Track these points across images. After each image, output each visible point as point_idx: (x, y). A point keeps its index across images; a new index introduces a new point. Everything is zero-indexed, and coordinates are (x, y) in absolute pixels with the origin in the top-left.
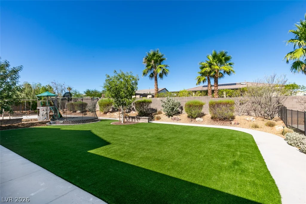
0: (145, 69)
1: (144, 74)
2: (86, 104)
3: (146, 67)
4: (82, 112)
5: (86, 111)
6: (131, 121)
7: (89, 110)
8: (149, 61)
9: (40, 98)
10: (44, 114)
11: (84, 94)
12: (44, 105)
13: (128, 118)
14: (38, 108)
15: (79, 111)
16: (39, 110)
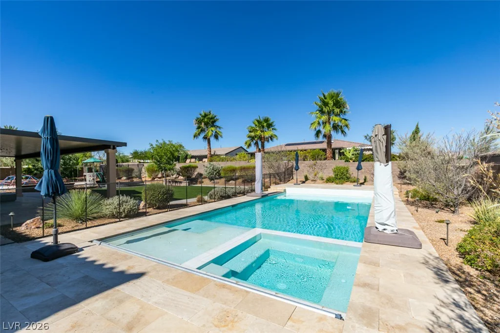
0: (195, 131)
1: (195, 137)
2: (133, 170)
3: (197, 129)
4: (128, 179)
5: (133, 178)
6: (174, 185)
7: (136, 176)
8: (199, 122)
9: (86, 164)
10: (91, 180)
11: (131, 157)
12: (90, 170)
13: (172, 183)
14: (84, 174)
15: (124, 178)
16: (85, 176)
